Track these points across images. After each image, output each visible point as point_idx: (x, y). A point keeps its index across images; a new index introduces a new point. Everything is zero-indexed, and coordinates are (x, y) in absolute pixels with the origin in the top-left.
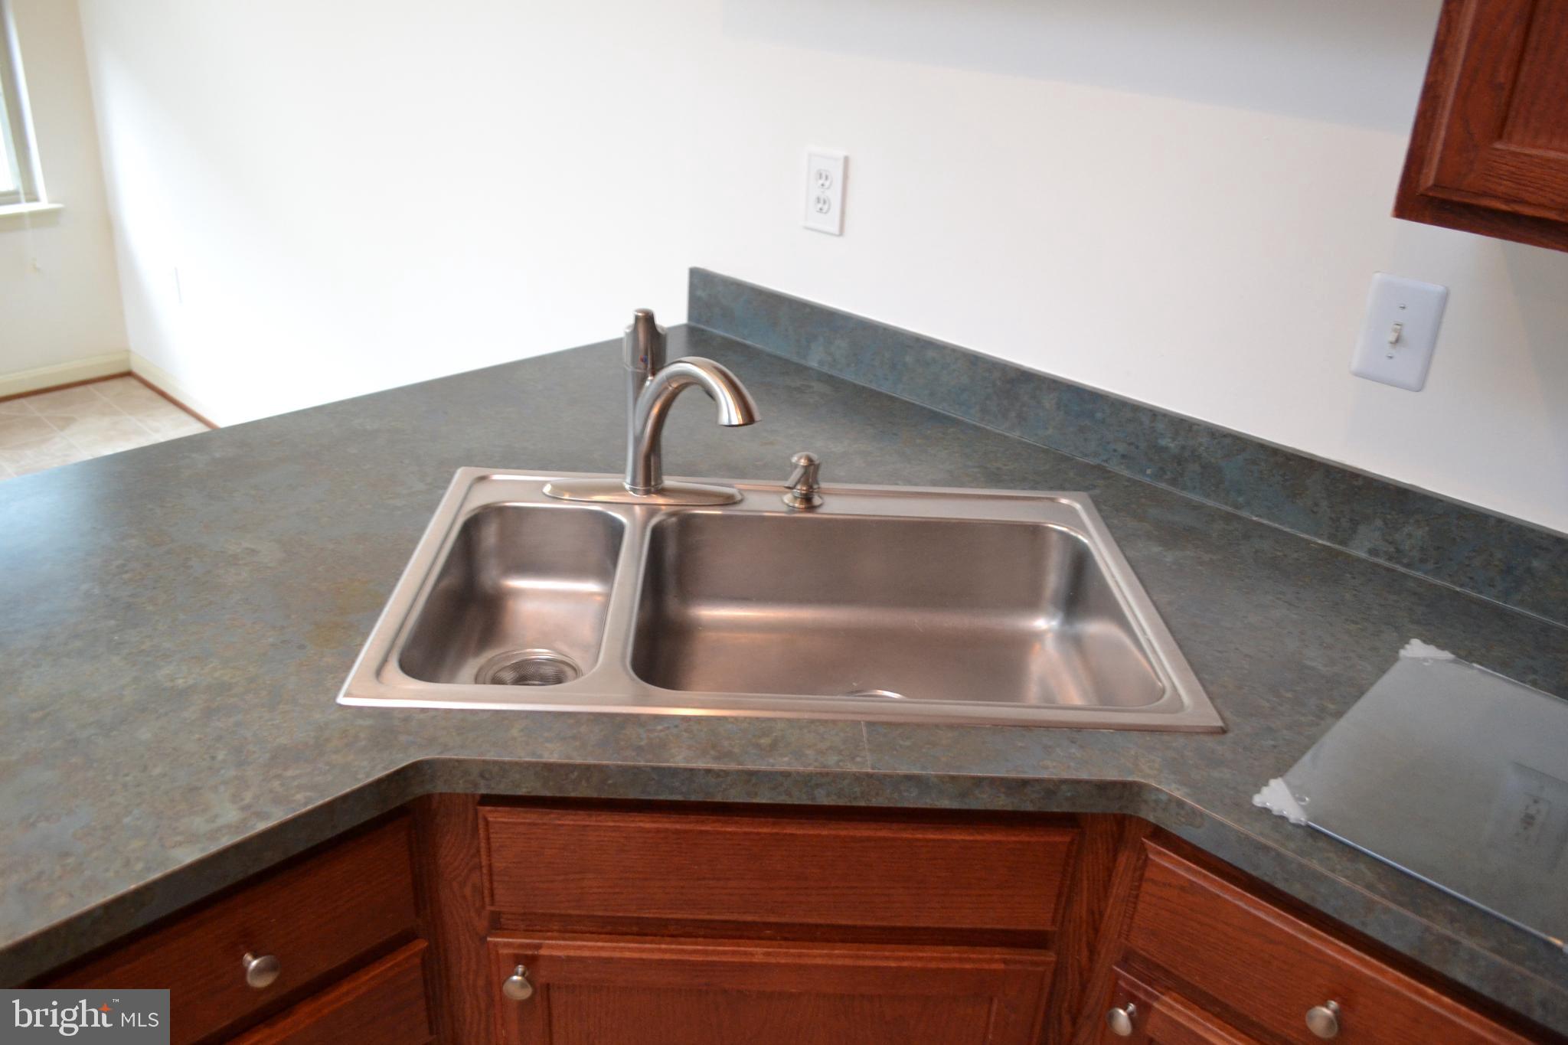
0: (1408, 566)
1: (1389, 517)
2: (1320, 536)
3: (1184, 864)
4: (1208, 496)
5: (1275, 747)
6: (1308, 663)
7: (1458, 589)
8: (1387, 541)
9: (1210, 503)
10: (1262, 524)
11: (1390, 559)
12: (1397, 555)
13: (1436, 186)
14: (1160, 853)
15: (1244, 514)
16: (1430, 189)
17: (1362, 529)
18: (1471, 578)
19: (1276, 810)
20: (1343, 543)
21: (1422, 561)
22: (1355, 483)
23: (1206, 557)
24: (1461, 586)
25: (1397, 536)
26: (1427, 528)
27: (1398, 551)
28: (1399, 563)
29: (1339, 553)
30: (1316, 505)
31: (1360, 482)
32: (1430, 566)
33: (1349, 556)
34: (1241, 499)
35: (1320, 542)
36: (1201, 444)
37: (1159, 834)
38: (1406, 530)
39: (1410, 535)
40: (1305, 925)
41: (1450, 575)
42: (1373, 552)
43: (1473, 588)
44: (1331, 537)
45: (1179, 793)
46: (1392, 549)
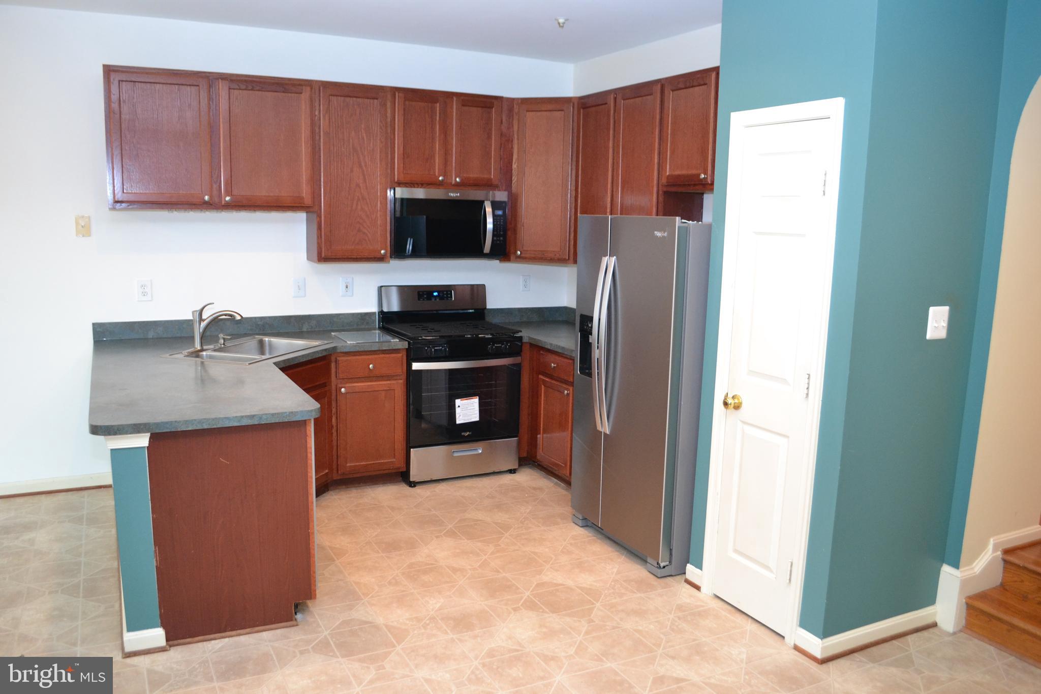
0: (314, 329)
11: (311, 329)
16: (324, 257)
18: (325, 327)
20: (302, 329)
26: (315, 321)
30: (294, 324)
32: (318, 327)
34: (279, 329)
35: (297, 331)
38: (312, 322)
41: (321, 327)
42: (307, 329)
44: (299, 329)
46: (310, 327)
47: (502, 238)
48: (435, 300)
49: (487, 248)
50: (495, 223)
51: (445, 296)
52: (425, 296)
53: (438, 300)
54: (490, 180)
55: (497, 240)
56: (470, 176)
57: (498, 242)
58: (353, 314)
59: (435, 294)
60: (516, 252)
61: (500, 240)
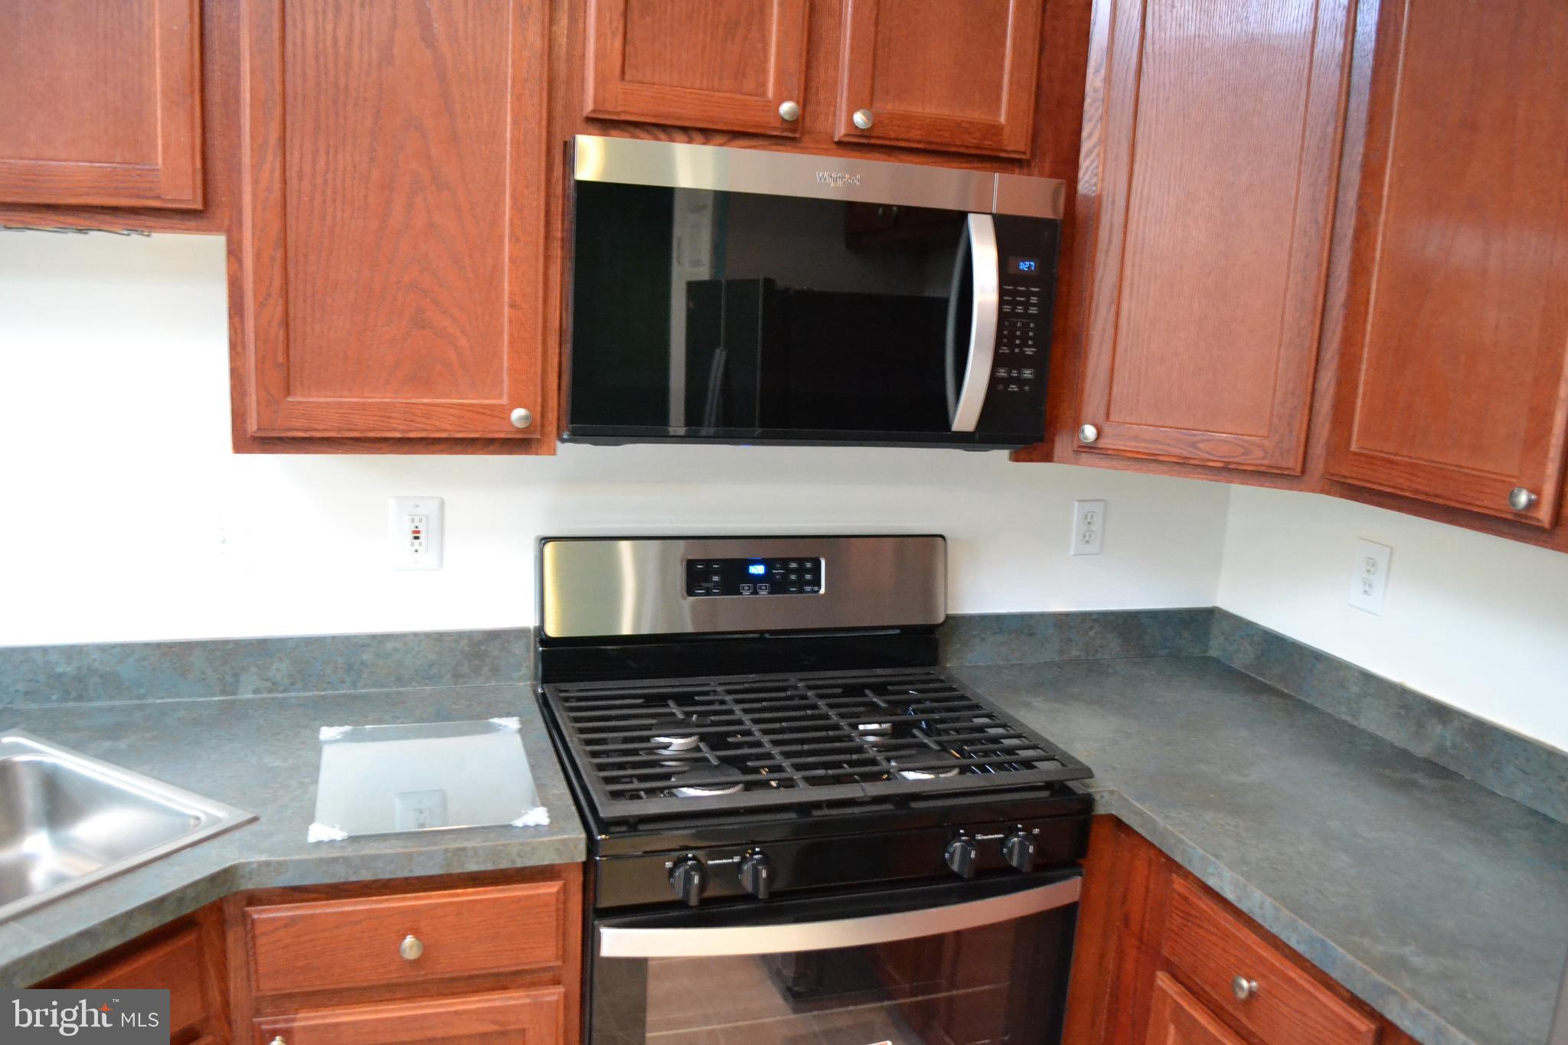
0: (285, 691)
1: (259, 662)
2: (214, 695)
3: (281, 908)
4: (112, 698)
5: (294, 813)
6: (273, 765)
7: (323, 693)
8: (264, 680)
9: (117, 703)
10: (166, 703)
11: (270, 691)
12: (274, 686)
13: (259, 429)
14: (261, 912)
15: (150, 701)
16: (256, 432)
17: (243, 678)
18: (328, 683)
19: (326, 839)
20: (233, 693)
21: (293, 684)
22: (228, 647)
23: (148, 735)
24: (324, 690)
25: (270, 674)
26: (288, 661)
27: (274, 683)
28: (277, 691)
29: (232, 703)
30: (204, 673)
31: (230, 647)
32: (300, 685)
33: (240, 701)
34: (142, 691)
35: (216, 699)
36: (95, 660)
37: (255, 898)
38: (274, 667)
39: (278, 670)
40: (375, 898)
41: (314, 686)
42: (256, 691)
43: (331, 689)
44: (224, 692)
45: (263, 858)
46: (269, 684)
47: (1028, 374)
48: (755, 592)
49: (966, 413)
50: (1007, 308)
51: (793, 577)
52: (716, 578)
53: (763, 593)
54: (995, 130)
55: (1010, 380)
56: (912, 109)
57: (1014, 388)
58: (438, 638)
59: (758, 570)
60: (1077, 427)
61: (1019, 381)
